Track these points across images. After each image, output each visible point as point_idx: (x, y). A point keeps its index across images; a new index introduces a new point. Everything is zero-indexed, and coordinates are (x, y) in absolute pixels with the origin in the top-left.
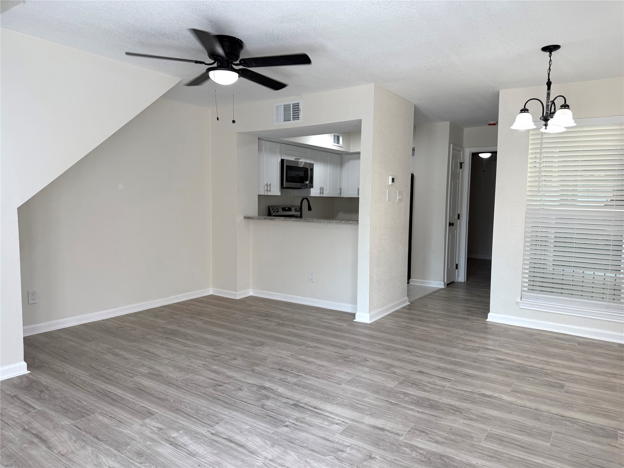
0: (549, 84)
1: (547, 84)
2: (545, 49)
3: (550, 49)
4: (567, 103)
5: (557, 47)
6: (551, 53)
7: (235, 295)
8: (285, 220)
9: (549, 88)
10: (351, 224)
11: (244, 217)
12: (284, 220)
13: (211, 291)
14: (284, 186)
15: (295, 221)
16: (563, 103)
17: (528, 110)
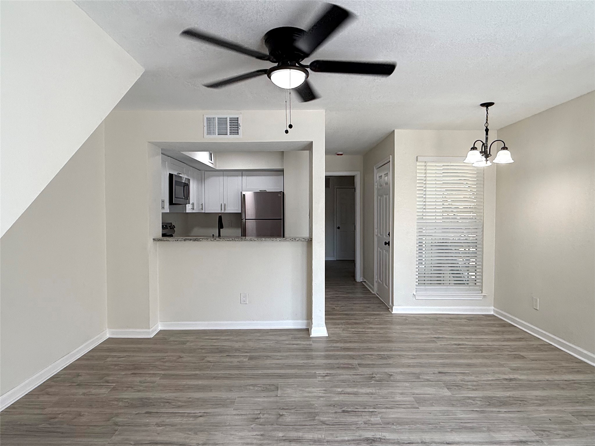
0: (487, 130)
1: (486, 130)
2: (483, 105)
3: (487, 105)
4: (506, 146)
5: (491, 104)
6: (487, 108)
7: (149, 333)
8: (215, 240)
9: (487, 134)
10: (298, 241)
11: (153, 239)
12: (213, 240)
13: (108, 335)
14: (174, 202)
15: (228, 241)
16: (503, 146)
17: (476, 148)
